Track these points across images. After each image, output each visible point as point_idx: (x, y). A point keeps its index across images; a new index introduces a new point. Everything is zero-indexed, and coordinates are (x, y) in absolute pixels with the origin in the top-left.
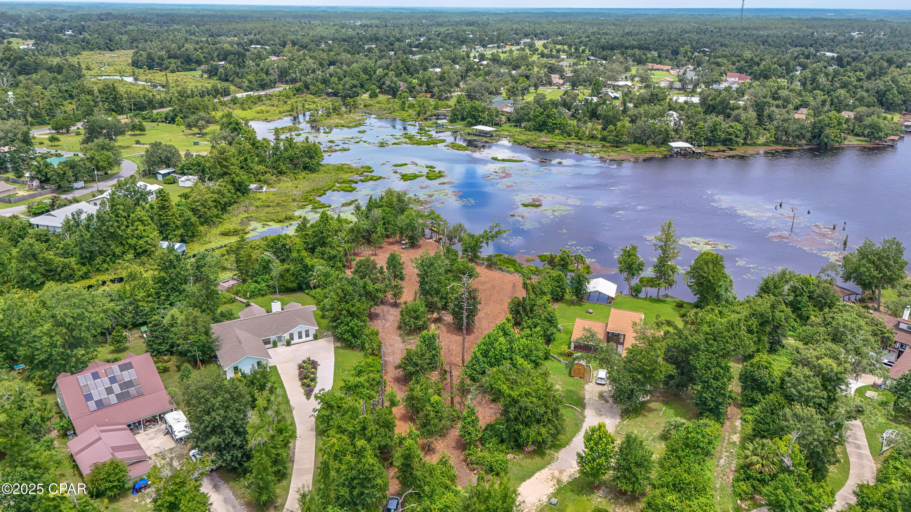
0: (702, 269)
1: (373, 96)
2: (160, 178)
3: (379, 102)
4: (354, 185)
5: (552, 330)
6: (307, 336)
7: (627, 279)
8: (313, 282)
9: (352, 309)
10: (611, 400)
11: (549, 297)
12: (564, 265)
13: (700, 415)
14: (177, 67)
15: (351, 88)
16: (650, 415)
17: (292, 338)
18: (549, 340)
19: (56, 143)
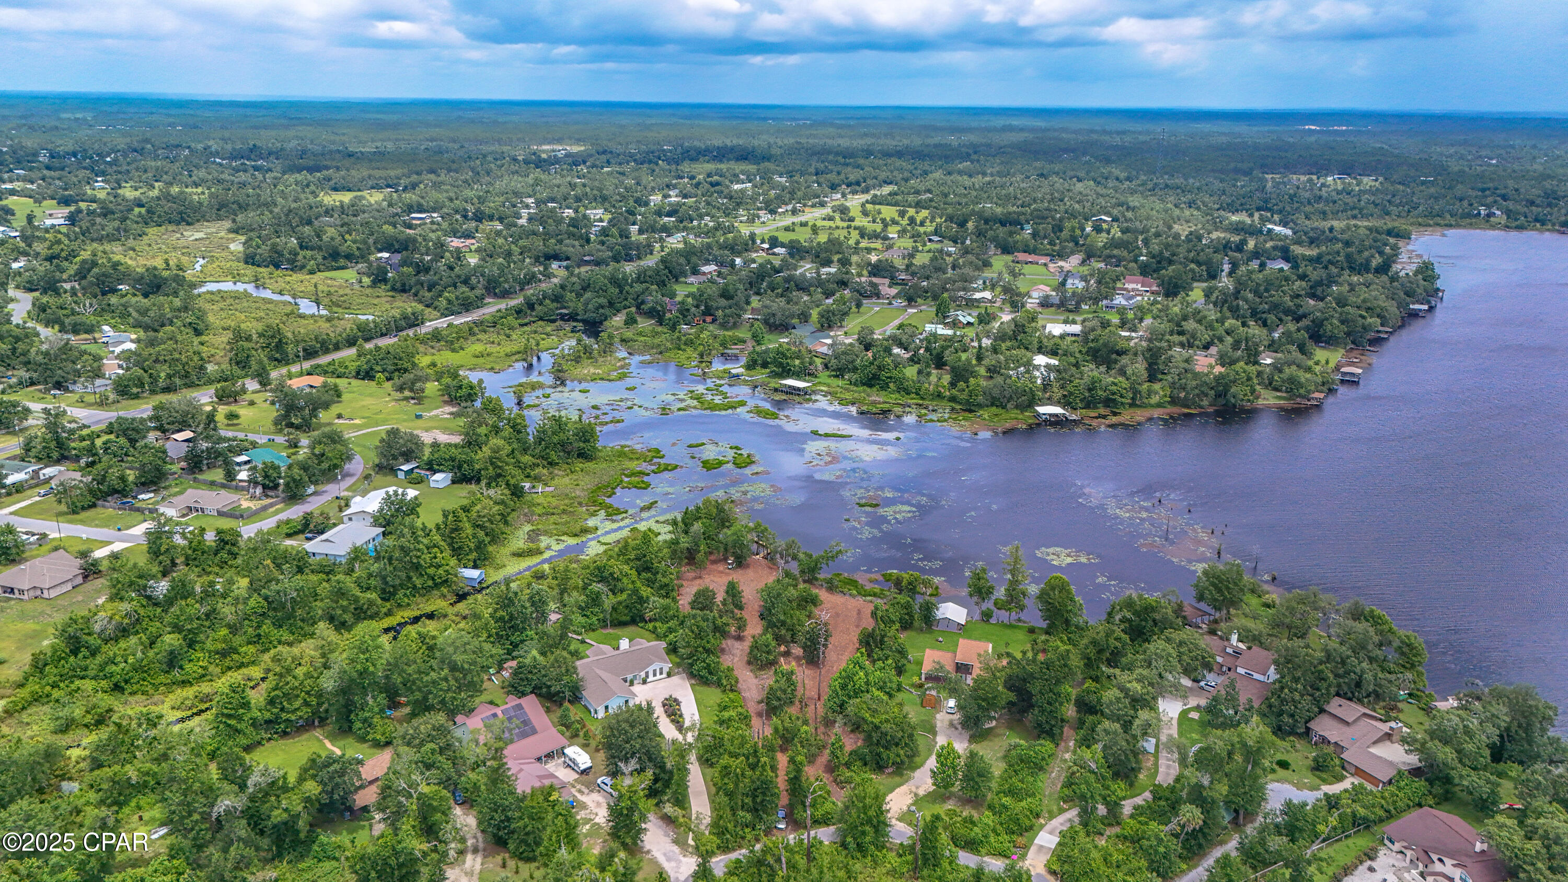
0: (1049, 595)
1: (630, 321)
2: (401, 475)
3: (640, 334)
4: (646, 479)
5: (903, 661)
6: (661, 673)
7: (977, 604)
8: (648, 615)
9: (708, 646)
10: (959, 727)
11: (898, 625)
12: (912, 589)
13: (1039, 737)
14: (318, 265)
15: (597, 309)
16: (996, 740)
17: (647, 676)
18: (900, 671)
19: (235, 422)
